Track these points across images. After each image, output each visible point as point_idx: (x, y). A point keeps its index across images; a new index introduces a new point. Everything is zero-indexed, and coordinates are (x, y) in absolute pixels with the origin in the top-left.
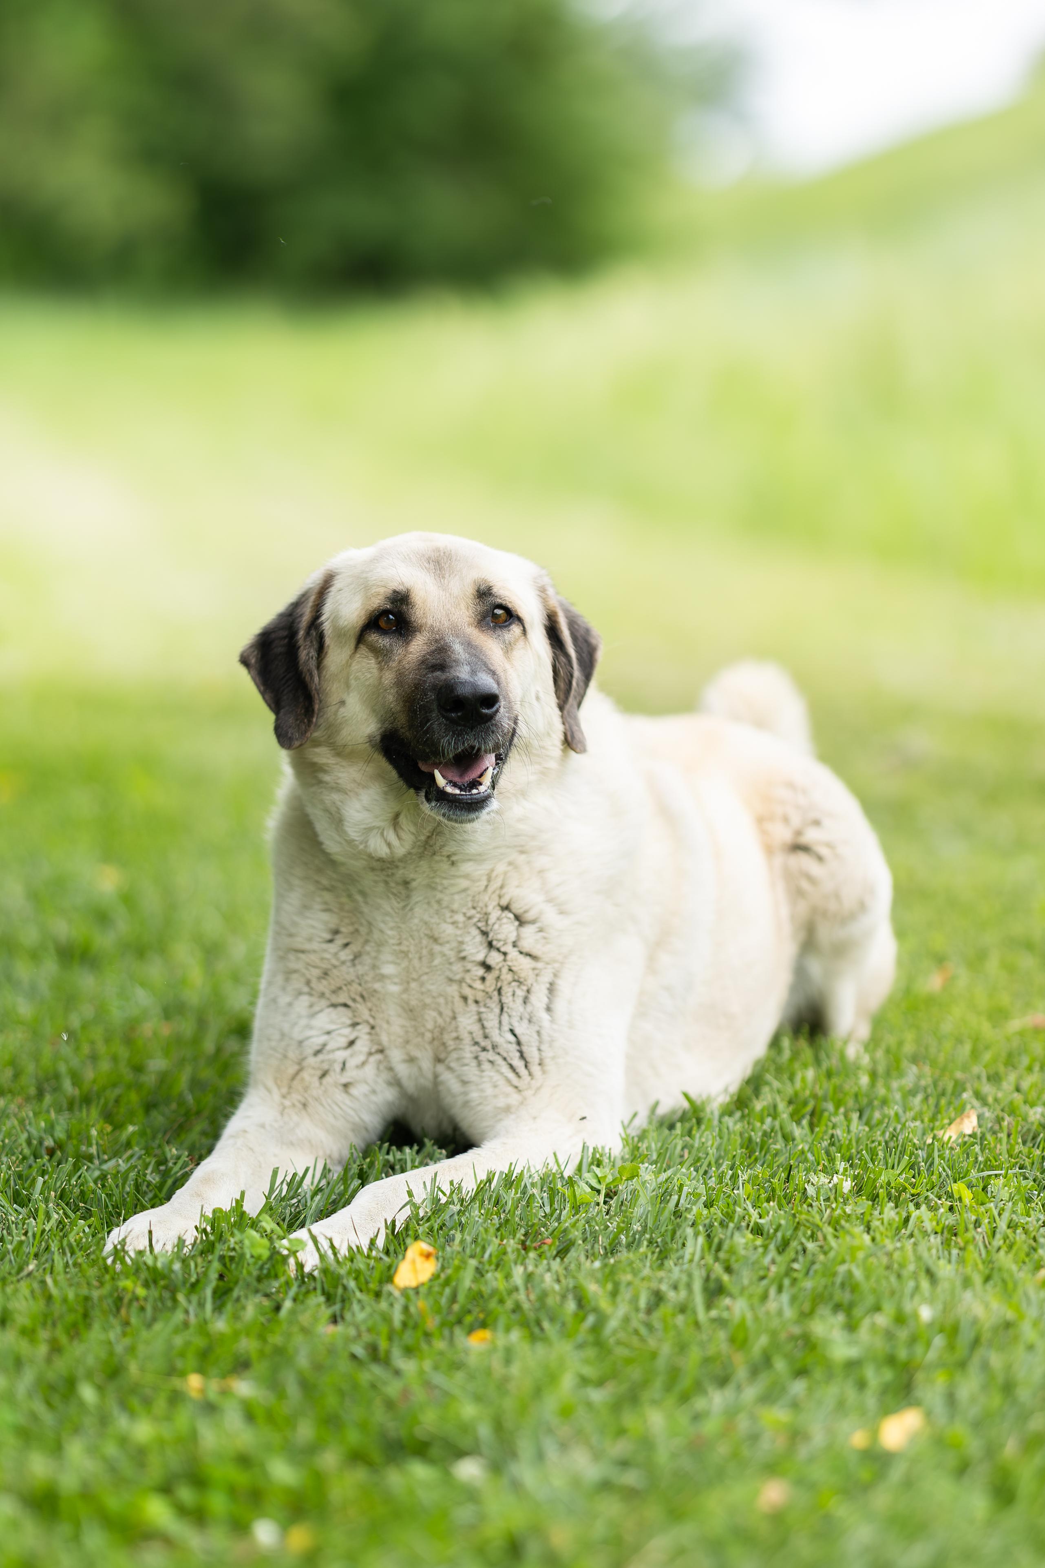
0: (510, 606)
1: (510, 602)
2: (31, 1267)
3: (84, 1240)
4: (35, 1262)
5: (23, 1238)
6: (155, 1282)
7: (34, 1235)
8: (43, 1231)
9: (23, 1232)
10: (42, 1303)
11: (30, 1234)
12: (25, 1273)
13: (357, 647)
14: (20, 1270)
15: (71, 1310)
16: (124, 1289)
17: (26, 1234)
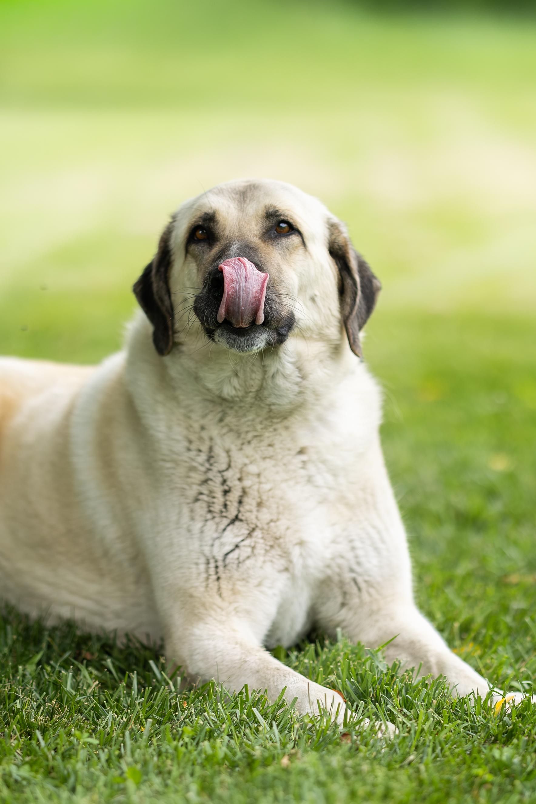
0: (291, 221)
1: (291, 218)
2: (412, 757)
3: (452, 738)
4: (415, 752)
5: (406, 734)
6: (500, 770)
7: (415, 732)
8: (423, 730)
9: (408, 730)
10: (414, 784)
11: (412, 732)
12: (407, 762)
13: (186, 256)
14: (404, 759)
15: (437, 790)
16: (476, 776)
17: (409, 732)
